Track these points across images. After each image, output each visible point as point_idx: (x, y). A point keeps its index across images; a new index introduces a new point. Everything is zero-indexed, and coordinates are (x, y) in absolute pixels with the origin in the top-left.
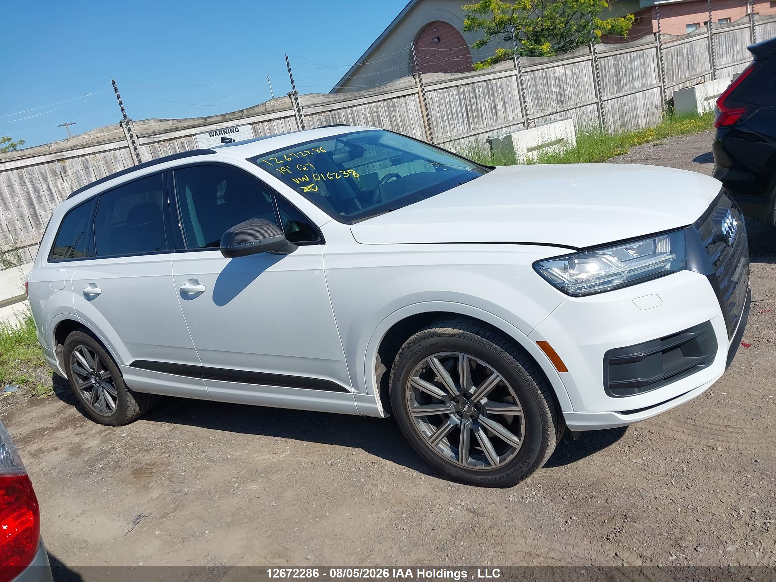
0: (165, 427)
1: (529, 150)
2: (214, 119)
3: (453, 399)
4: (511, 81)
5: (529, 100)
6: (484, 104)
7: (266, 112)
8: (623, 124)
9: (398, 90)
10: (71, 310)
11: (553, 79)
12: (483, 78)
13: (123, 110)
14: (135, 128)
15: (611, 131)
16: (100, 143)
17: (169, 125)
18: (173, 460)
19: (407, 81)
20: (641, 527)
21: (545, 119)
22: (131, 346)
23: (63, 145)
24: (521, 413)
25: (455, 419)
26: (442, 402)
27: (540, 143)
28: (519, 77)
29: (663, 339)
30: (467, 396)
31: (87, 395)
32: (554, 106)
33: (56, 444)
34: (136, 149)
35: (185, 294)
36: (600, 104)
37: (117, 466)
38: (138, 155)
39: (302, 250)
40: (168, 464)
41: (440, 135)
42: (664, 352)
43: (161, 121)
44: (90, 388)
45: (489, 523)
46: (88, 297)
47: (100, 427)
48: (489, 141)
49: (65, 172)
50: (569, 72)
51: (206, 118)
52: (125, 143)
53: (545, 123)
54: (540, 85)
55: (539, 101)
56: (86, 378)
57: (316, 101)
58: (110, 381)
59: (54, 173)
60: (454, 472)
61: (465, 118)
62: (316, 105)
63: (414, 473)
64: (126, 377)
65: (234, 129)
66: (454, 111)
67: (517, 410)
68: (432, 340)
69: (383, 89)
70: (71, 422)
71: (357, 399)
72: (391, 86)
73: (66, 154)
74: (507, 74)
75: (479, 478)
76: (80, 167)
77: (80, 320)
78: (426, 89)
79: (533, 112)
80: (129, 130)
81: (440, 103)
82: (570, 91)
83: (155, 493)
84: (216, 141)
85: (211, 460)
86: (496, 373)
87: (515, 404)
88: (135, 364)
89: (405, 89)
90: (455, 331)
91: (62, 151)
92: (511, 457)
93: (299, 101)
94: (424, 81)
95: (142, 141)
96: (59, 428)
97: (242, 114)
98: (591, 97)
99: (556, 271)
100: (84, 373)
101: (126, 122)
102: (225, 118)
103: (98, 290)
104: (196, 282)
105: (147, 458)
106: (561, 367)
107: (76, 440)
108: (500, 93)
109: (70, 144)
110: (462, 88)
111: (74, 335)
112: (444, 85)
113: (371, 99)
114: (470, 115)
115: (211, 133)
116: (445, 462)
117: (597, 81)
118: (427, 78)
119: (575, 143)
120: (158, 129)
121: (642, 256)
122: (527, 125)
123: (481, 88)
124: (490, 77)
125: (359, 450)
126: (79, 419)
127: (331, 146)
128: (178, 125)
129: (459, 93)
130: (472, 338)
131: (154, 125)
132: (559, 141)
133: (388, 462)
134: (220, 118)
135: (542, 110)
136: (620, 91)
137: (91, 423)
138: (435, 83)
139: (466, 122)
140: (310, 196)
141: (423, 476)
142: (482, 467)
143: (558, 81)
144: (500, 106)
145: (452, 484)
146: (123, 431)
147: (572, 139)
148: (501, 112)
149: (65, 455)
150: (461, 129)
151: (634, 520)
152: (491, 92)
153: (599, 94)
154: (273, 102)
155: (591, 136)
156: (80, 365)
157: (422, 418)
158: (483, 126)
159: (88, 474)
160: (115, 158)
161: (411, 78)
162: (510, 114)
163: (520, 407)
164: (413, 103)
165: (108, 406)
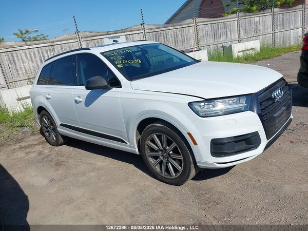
0: (71, 149)
1: (239, 52)
2: (111, 33)
3: (161, 151)
4: (234, 23)
5: (242, 31)
6: (222, 32)
7: (131, 31)
8: (284, 43)
9: (186, 24)
10: (42, 103)
11: (253, 23)
12: (222, 21)
13: (77, 27)
14: (81, 35)
15: (277, 45)
16: (67, 40)
17: (93, 34)
18: (70, 161)
19: (190, 21)
20: (219, 207)
21: (248, 39)
22: (60, 118)
23: (54, 40)
24: (182, 159)
25: (161, 158)
26: (157, 151)
27: (244, 49)
28: (238, 21)
29: (235, 137)
30: (166, 150)
31: (47, 134)
32: (253, 34)
33: (35, 150)
34: (80, 43)
35: (76, 102)
36: (274, 34)
37: (51, 161)
38: (81, 45)
39: (114, 89)
40: (68, 162)
41: (202, 43)
42: (236, 142)
43: (91, 32)
44: (48, 132)
45: (166, 198)
46: (48, 99)
47: (51, 146)
48: (223, 47)
49: (54, 50)
50: (261, 20)
51: (108, 32)
52: (76, 40)
53: (248, 41)
54: (247, 25)
55: (246, 32)
56: (47, 128)
57: (152, 27)
58: (54, 130)
59: (50, 50)
60: (160, 177)
61: (213, 37)
62: (151, 29)
63: (147, 176)
64: (58, 129)
65: (118, 37)
66: (209, 34)
67: (181, 157)
68: (154, 128)
69: (180, 24)
70: (42, 143)
71: (130, 147)
72: (183, 22)
73: (55, 43)
74: (233, 19)
75: (168, 181)
76: (60, 48)
77: (44, 107)
78: (198, 24)
79: (243, 36)
80: (78, 35)
81: (203, 30)
82: (260, 28)
83: (60, 172)
84: (111, 41)
85: (82, 162)
86: (174, 143)
87: (180, 155)
88: (61, 125)
89: (189, 24)
90: (161, 125)
91: (53, 42)
92: (179, 175)
93: (145, 27)
94: (197, 21)
95: (83, 39)
96: (37, 145)
97: (122, 31)
98: (270, 30)
99: (197, 107)
100: (46, 126)
101: (77, 32)
102: (115, 32)
103: (50, 97)
104: (80, 97)
105: (61, 159)
106: (195, 143)
107: (42, 149)
108: (229, 28)
109: (57, 39)
110: (213, 25)
111: (43, 112)
112: (205, 23)
113: (174, 28)
114: (215, 36)
115: (109, 38)
116: (158, 174)
117: (273, 24)
118: (198, 20)
119: (259, 50)
120: (89, 35)
121: (234, 103)
122: (239, 41)
123: (221, 25)
124: (226, 20)
125: (132, 165)
126: (45, 142)
127: (136, 49)
128: (97, 34)
129: (211, 26)
130: (167, 129)
131: (88, 34)
132: (252, 49)
133: (140, 171)
134: (113, 32)
135: (247, 35)
136: (283, 29)
137: (48, 144)
138: (202, 22)
139: (213, 39)
140: (119, 69)
141: (150, 178)
142: (169, 177)
143: (256, 23)
144: (229, 33)
145: (159, 182)
146: (57, 148)
147: (258, 49)
148: (229, 36)
149: (36, 155)
150: (211, 41)
151: (217, 204)
152: (225, 26)
153: (274, 29)
154: (134, 27)
155: (268, 47)
156: (45, 123)
157: (150, 156)
158: (221, 40)
159: (41, 162)
160: (73, 46)
161: (192, 20)
162: (233, 36)
163: (182, 157)
164: (192, 30)
165: (53, 138)
